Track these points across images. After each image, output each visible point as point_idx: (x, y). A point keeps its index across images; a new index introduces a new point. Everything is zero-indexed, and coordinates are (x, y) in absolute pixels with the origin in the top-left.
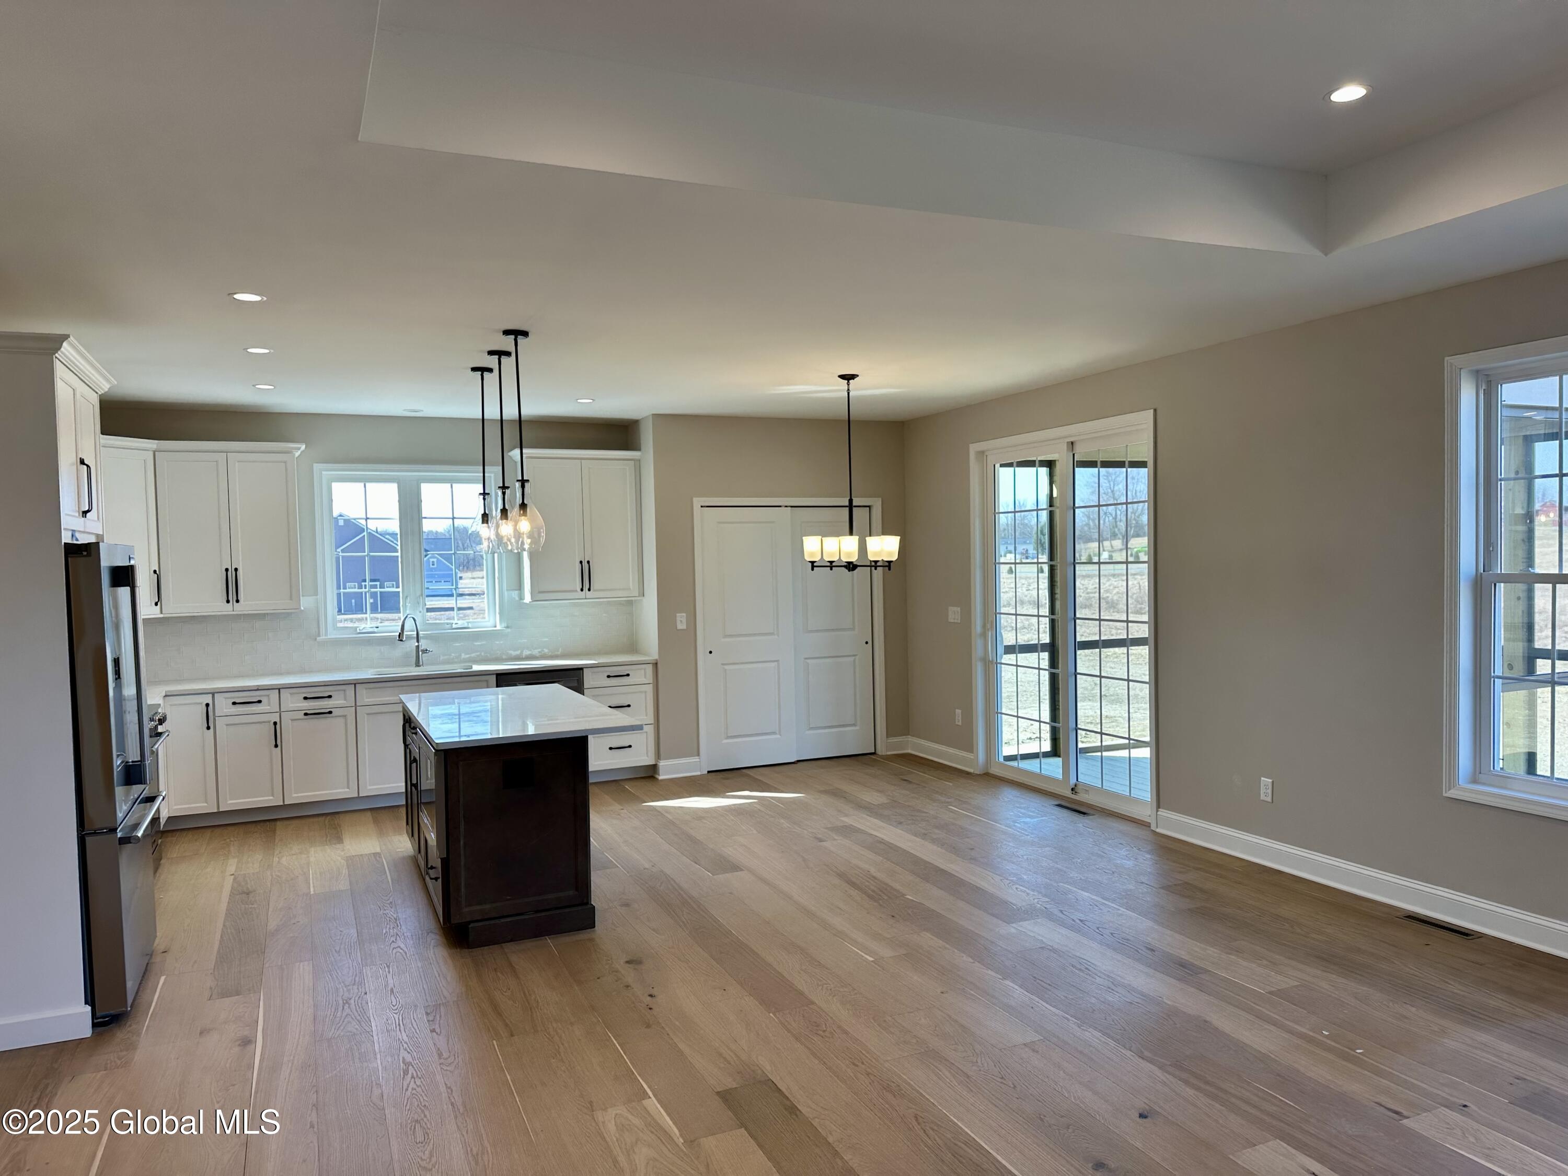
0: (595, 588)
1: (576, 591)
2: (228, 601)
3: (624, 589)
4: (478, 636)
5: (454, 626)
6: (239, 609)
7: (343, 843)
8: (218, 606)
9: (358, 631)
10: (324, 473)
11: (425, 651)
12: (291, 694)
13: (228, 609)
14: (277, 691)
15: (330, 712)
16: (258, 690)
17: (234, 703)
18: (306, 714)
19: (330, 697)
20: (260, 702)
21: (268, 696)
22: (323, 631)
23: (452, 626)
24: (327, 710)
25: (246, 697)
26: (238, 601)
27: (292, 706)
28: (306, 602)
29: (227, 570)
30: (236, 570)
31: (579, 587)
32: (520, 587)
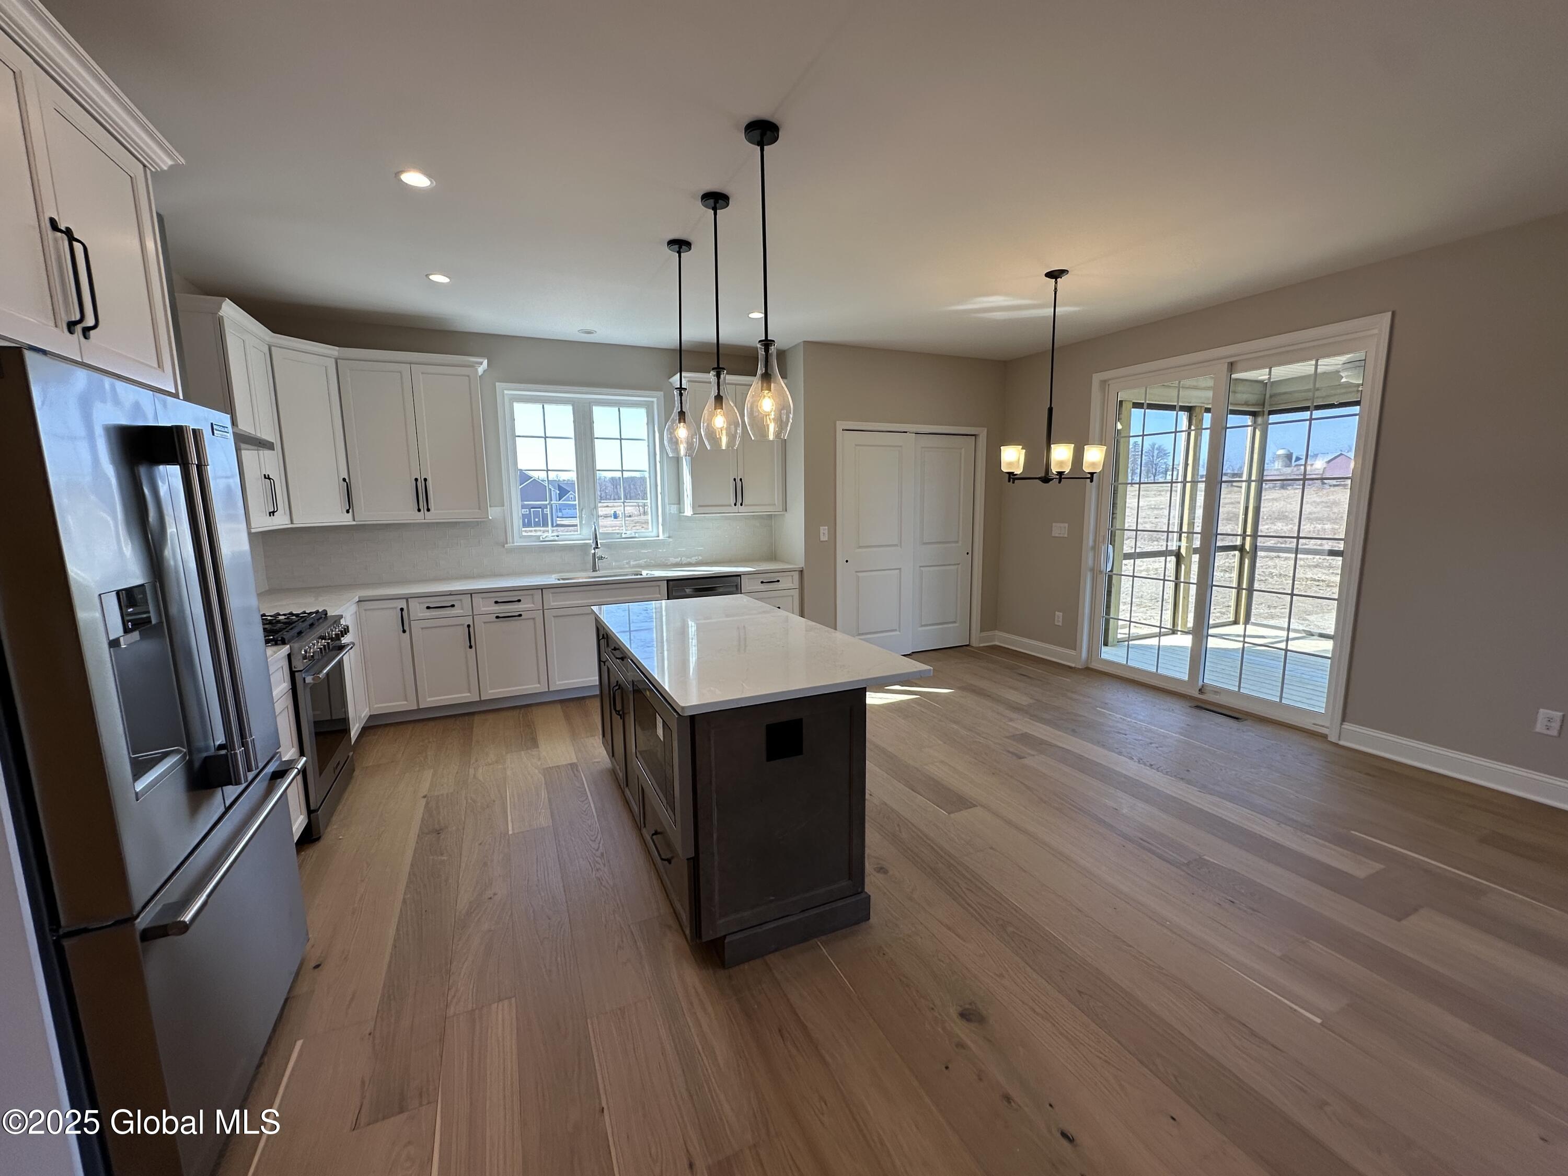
0: (746, 503)
1: (730, 506)
2: (419, 510)
3: (769, 505)
4: (644, 545)
5: (624, 536)
6: (430, 517)
7: (538, 747)
8: (409, 514)
9: (541, 539)
10: (506, 392)
11: (601, 558)
12: (482, 598)
13: (419, 517)
14: (470, 595)
15: (520, 615)
16: (450, 595)
17: (428, 608)
18: (497, 617)
19: (519, 601)
20: (453, 606)
21: (461, 600)
22: (509, 540)
23: (621, 536)
24: (517, 614)
25: (440, 602)
26: (428, 510)
27: (484, 609)
28: (493, 513)
29: (416, 480)
30: (425, 480)
31: (733, 501)
32: (679, 501)
